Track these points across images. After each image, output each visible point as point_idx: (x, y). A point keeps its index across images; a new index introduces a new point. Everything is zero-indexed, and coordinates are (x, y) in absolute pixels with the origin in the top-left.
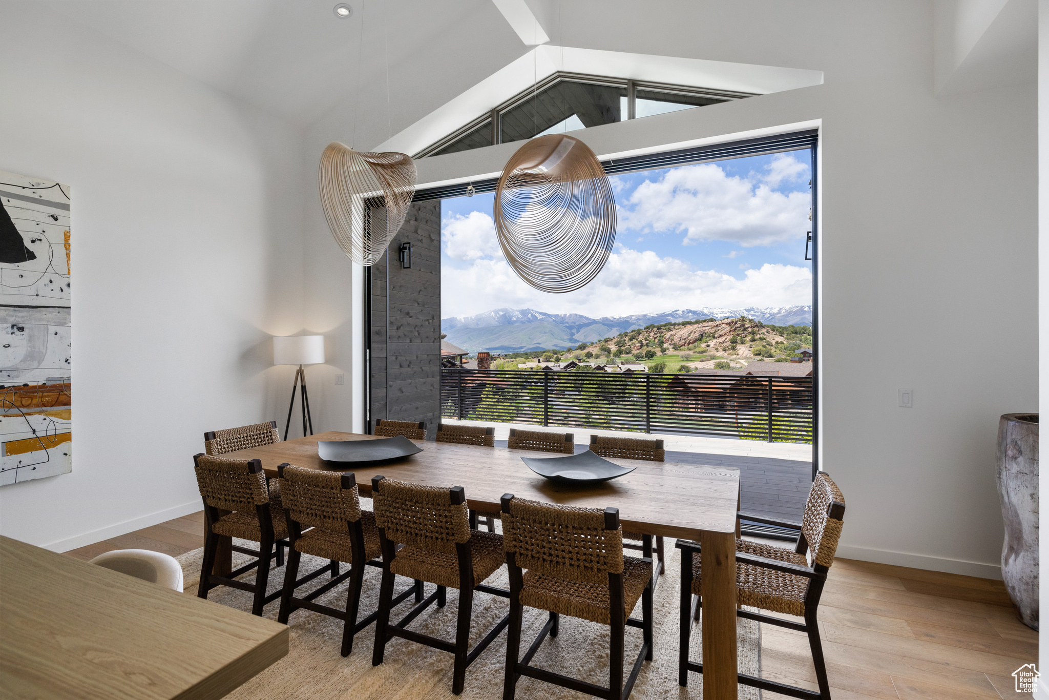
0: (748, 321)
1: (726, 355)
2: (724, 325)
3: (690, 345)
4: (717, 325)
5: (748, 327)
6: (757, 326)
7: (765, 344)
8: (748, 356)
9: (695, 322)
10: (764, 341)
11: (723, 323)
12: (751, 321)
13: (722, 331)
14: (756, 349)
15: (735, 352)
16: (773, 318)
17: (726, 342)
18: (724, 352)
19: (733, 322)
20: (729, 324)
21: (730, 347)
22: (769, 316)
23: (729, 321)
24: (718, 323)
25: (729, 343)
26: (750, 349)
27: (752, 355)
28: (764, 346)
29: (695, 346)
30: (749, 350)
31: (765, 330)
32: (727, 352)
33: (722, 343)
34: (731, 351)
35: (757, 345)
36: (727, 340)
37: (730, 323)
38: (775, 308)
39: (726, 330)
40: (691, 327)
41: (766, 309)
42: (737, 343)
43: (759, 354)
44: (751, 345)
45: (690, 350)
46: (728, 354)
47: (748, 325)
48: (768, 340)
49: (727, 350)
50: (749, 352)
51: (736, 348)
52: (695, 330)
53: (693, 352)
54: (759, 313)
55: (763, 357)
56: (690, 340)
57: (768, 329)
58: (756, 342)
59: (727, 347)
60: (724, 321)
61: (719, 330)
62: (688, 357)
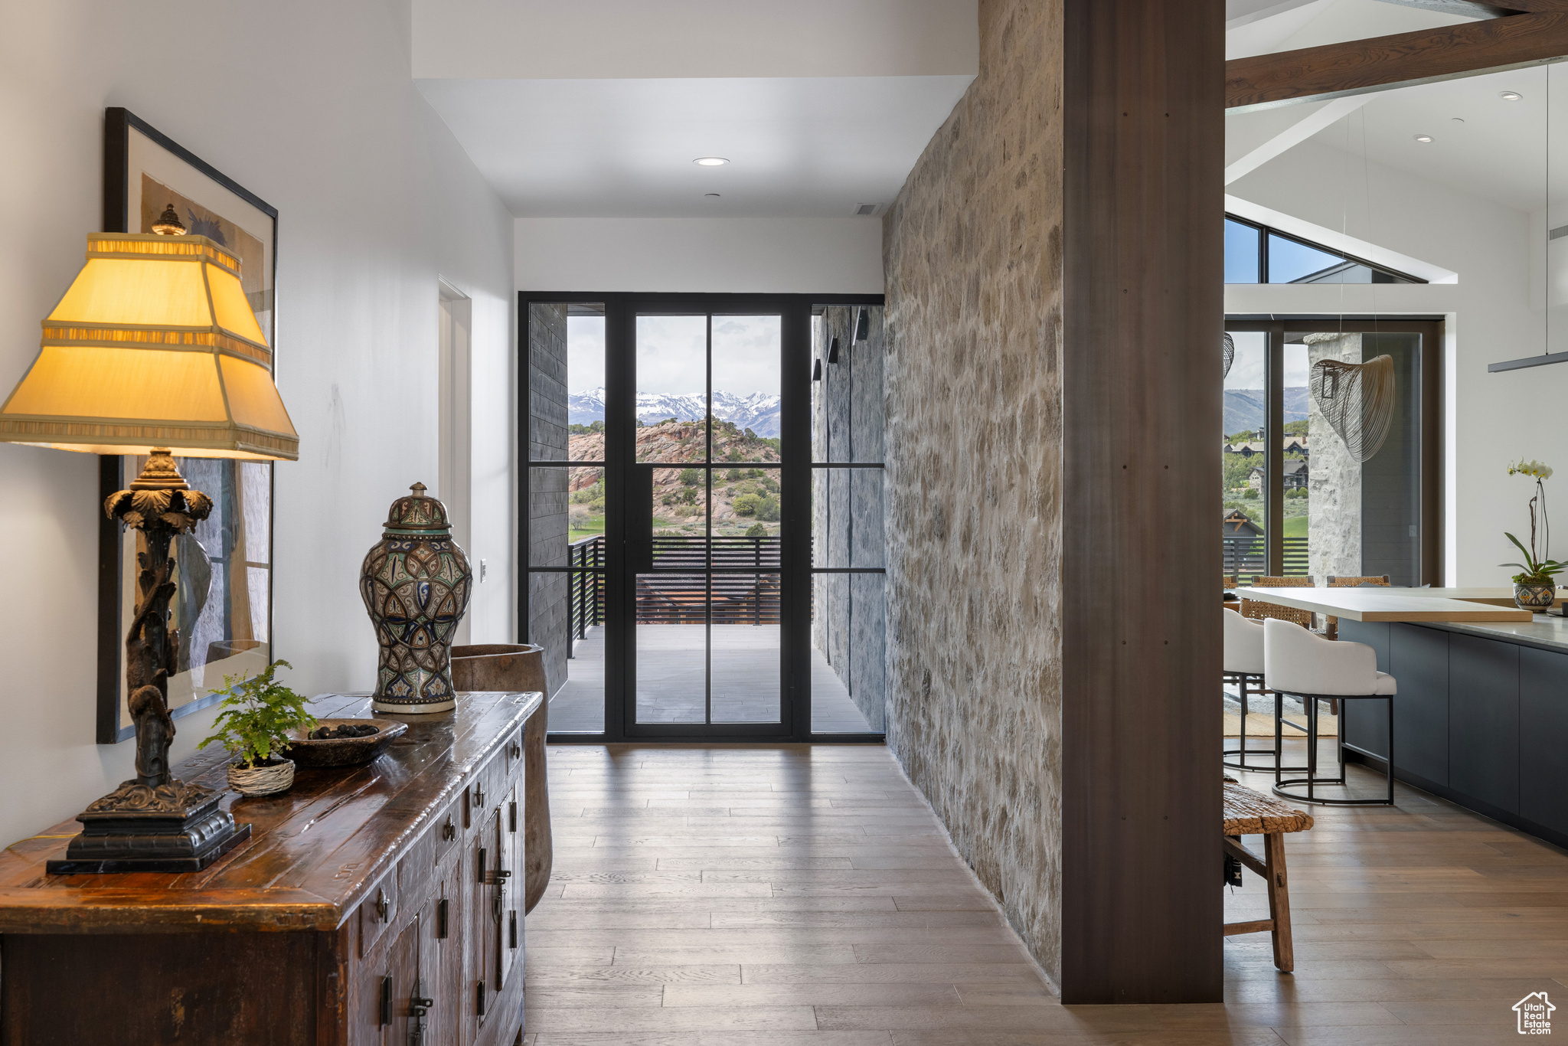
0: (722, 429)
1: (672, 514)
2: (664, 438)
3: (582, 490)
4: (648, 437)
5: (724, 444)
6: (742, 440)
7: (762, 487)
8: (725, 517)
9: (592, 427)
10: (761, 479)
11: (662, 433)
12: (729, 427)
13: (660, 452)
14: (743, 499)
15: (694, 506)
16: (765, 421)
17: (672, 482)
18: (666, 507)
19: (686, 430)
20: (678, 434)
21: (681, 495)
22: (757, 416)
23: (677, 427)
24: (650, 431)
25: (677, 486)
26: (729, 500)
27: (734, 515)
28: (762, 494)
29: (593, 493)
30: (727, 504)
31: (763, 452)
32: (675, 507)
33: (661, 484)
34: (684, 506)
35: (745, 491)
36: (673, 478)
37: (680, 433)
38: (770, 397)
39: (669, 450)
40: (582, 442)
41: (750, 398)
42: (697, 483)
43: (748, 513)
44: (730, 489)
45: (580, 502)
46: (677, 514)
47: (724, 440)
48: (769, 476)
49: (675, 503)
50: (725, 506)
51: (695, 499)
52: (594, 450)
53: (590, 509)
54: (734, 408)
55: (760, 520)
56: (581, 476)
57: (768, 448)
58: (741, 482)
59: (674, 495)
60: (665, 427)
61: (652, 450)
62: (579, 522)
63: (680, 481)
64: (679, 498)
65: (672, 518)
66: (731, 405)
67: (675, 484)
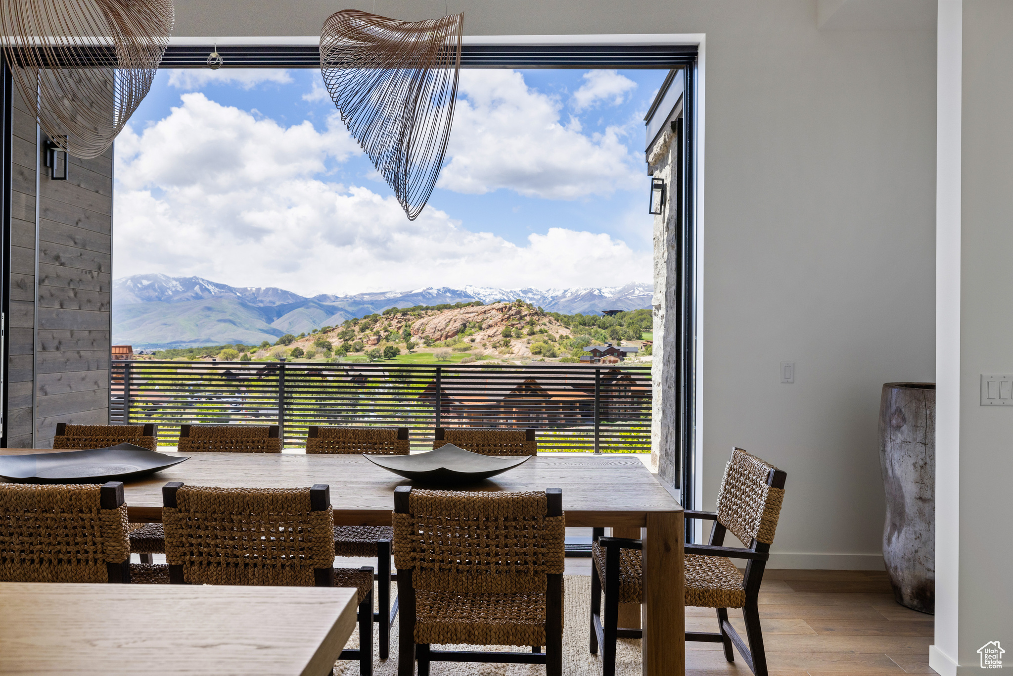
0: (525, 307)
1: (497, 353)
2: (494, 312)
3: (449, 339)
4: (485, 311)
5: (526, 315)
6: (536, 313)
7: (546, 338)
8: (525, 355)
9: (455, 306)
10: (546, 334)
11: (493, 309)
12: (529, 306)
13: (491, 319)
14: (535, 345)
15: (509, 349)
16: (556, 304)
17: (497, 335)
18: (494, 349)
19: (506, 307)
20: (501, 310)
21: (502, 343)
22: (552, 301)
23: (501, 305)
24: (487, 308)
25: (500, 337)
26: (528, 346)
27: (530, 354)
28: (546, 342)
29: (455, 341)
30: (527, 347)
31: (547, 320)
32: (498, 349)
33: (491, 337)
34: (503, 348)
35: (537, 341)
36: (497, 333)
37: (502, 309)
38: (558, 291)
39: (496, 318)
40: (450, 313)
41: (548, 291)
42: (511, 336)
43: (539, 353)
44: (529, 340)
45: (448, 346)
46: (500, 353)
47: (526, 313)
48: (550, 333)
49: (498, 347)
50: (526, 349)
51: (510, 344)
52: (456, 318)
53: (453, 350)
54: (539, 297)
55: (544, 356)
56: (448, 332)
57: (550, 318)
58: (535, 336)
59: (498, 342)
60: (494, 305)
61: (487, 318)
62: (446, 357)
63: (501, 335)
64: (500, 345)
65: (497, 355)
66: (538, 295)
67: (499, 336)
